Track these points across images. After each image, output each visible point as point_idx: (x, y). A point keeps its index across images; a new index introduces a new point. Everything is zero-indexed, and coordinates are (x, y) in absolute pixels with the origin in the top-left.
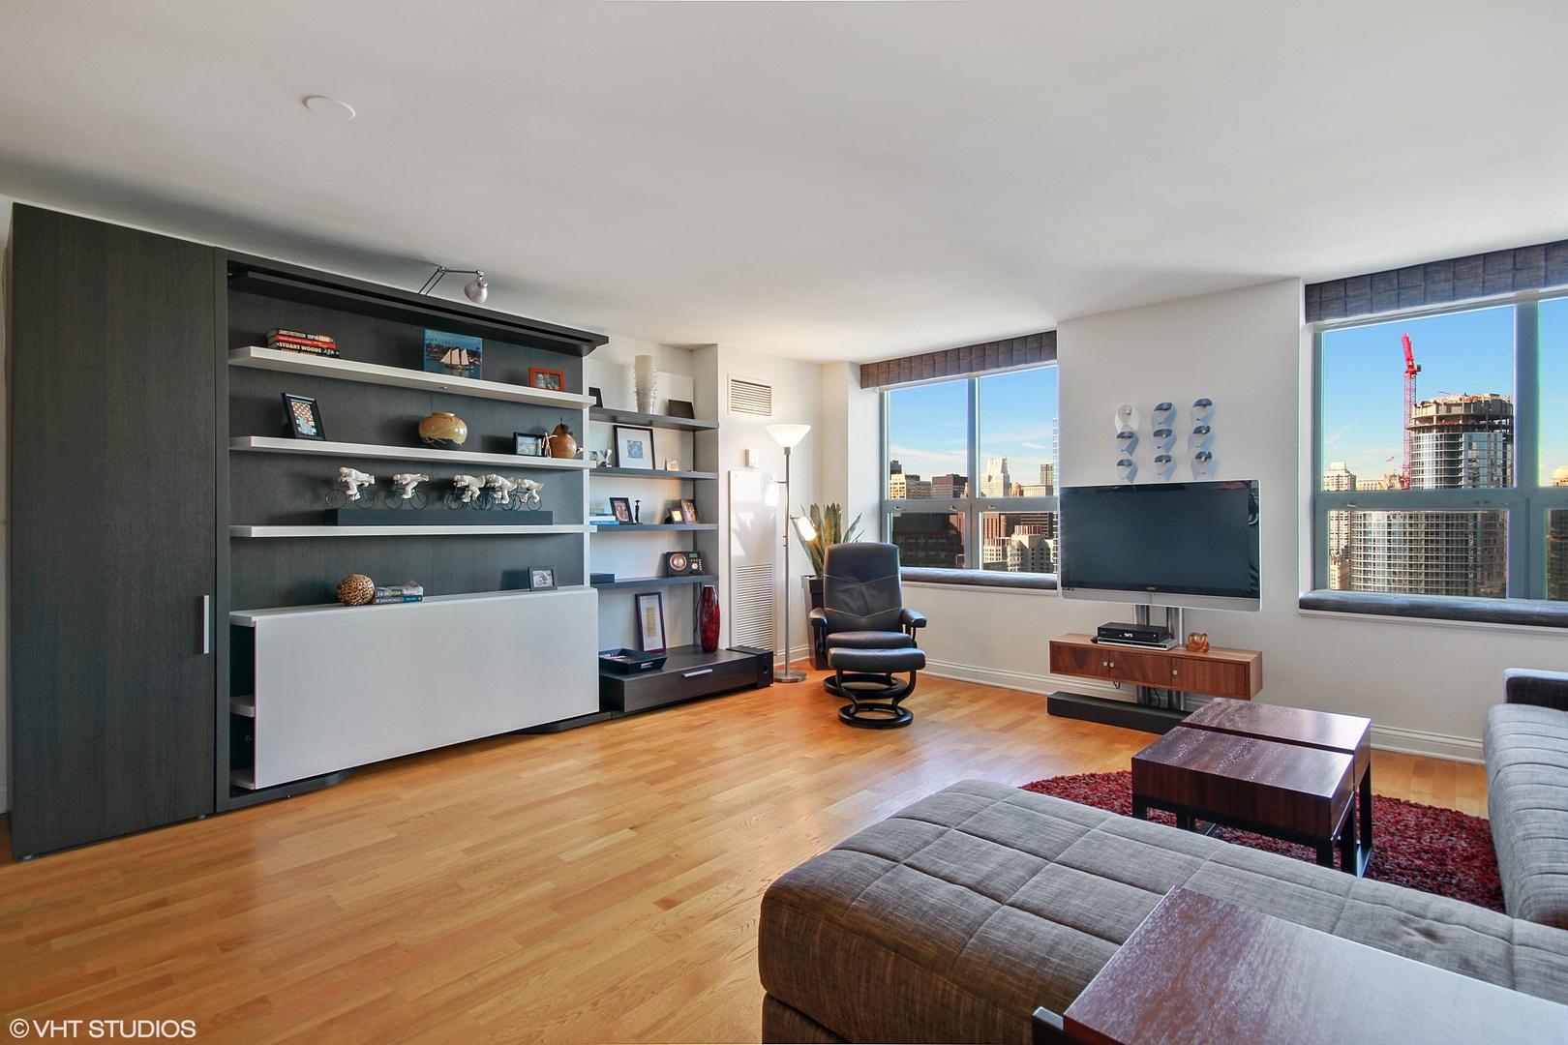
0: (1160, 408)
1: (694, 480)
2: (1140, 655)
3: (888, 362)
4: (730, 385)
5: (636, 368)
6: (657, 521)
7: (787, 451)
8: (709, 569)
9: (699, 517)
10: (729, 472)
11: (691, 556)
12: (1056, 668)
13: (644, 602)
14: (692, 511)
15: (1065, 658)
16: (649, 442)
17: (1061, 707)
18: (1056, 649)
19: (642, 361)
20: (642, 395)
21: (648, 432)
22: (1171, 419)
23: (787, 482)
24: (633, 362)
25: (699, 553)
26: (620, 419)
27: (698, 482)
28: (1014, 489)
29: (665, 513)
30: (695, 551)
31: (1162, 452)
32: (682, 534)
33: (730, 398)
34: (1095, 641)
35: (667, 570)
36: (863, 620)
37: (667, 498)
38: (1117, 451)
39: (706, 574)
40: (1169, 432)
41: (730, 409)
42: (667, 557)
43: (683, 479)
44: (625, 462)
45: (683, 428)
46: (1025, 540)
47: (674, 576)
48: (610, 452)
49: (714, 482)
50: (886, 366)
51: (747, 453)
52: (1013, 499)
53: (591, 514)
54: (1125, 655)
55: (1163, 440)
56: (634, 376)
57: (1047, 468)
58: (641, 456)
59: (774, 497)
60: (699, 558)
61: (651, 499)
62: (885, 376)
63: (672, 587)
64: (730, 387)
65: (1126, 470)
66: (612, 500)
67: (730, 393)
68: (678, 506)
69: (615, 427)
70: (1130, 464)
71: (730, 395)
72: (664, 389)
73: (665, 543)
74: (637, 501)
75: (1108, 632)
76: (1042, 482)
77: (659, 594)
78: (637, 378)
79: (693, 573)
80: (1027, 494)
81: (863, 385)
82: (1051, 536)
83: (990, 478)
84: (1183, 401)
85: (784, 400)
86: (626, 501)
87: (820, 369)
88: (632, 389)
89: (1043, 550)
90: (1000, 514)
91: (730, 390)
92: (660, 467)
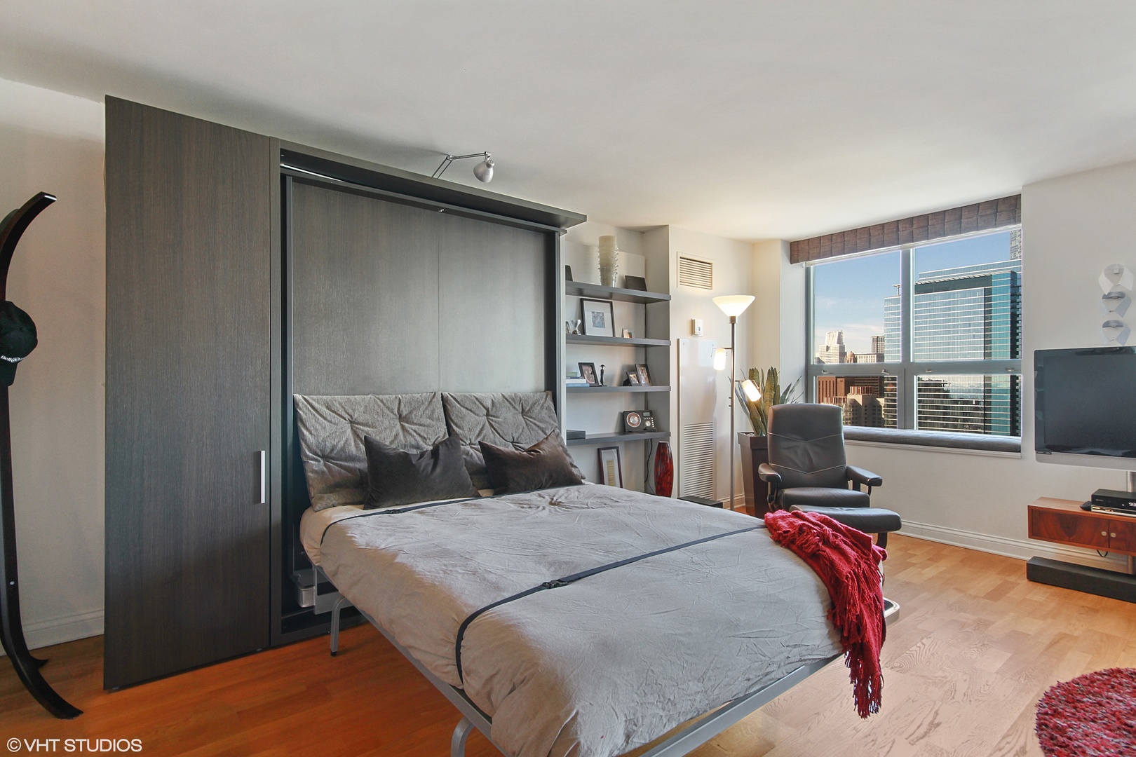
1: (646, 346)
3: (820, 238)
4: (679, 262)
5: (600, 247)
6: (615, 383)
7: (733, 320)
8: (661, 426)
9: (651, 381)
10: (678, 340)
11: (645, 414)
12: (1038, 533)
13: (605, 456)
14: (645, 374)
15: (1047, 523)
16: (610, 314)
17: (1039, 573)
18: (1036, 515)
19: (605, 241)
20: (606, 270)
21: (609, 304)
23: (733, 348)
24: (597, 242)
25: (651, 412)
26: (585, 292)
27: (649, 349)
28: (848, 356)
29: (622, 376)
30: (647, 409)
32: (635, 394)
33: (679, 273)
34: (1086, 508)
35: (624, 428)
36: (808, 476)
37: (627, 363)
39: (658, 431)
41: (679, 283)
42: (623, 416)
43: (637, 346)
44: (591, 331)
45: (637, 300)
46: (859, 399)
47: (630, 432)
48: (579, 321)
49: (666, 349)
50: (818, 241)
51: (693, 322)
52: (848, 365)
53: (568, 377)
54: (1129, 525)
56: (599, 254)
57: (877, 340)
58: (603, 325)
59: (721, 361)
60: (651, 416)
61: (612, 363)
62: (816, 251)
63: (627, 443)
64: (679, 264)
66: (581, 365)
67: (679, 269)
68: (633, 369)
69: (582, 301)
70: (1119, 325)
71: (679, 271)
72: (623, 266)
73: (621, 404)
74: (602, 366)
75: (1106, 500)
76: (873, 351)
77: (617, 448)
78: (600, 256)
79: (646, 429)
80: (860, 361)
81: (793, 259)
82: (882, 396)
83: (828, 348)
85: (723, 274)
86: (592, 365)
87: (750, 248)
88: (596, 265)
89: (874, 406)
90: (837, 378)
91: (679, 266)
92: (618, 335)
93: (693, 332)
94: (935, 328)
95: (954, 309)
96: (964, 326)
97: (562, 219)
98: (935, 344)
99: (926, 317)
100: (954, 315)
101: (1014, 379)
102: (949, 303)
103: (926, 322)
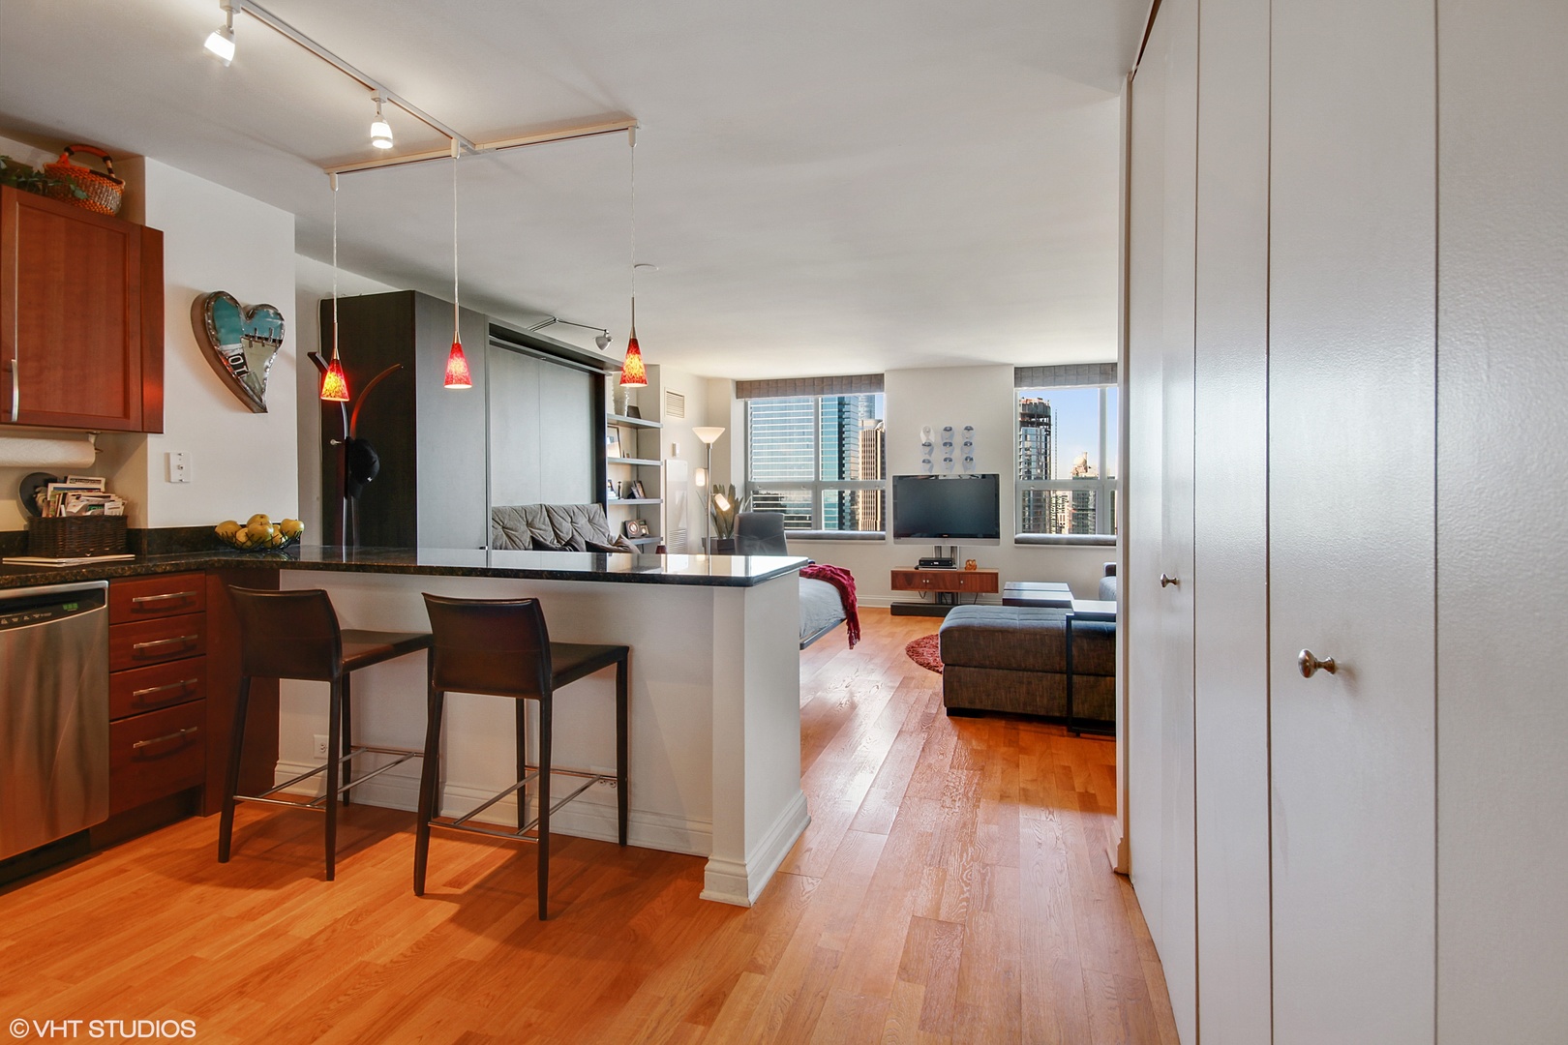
0: (945, 429)
1: (637, 465)
2: (943, 573)
3: (759, 381)
4: (666, 396)
7: (708, 446)
8: (653, 533)
9: (646, 495)
10: (666, 460)
11: (641, 523)
12: (894, 587)
14: (639, 489)
15: (901, 580)
16: (617, 438)
17: (898, 610)
18: (895, 575)
22: (952, 436)
23: (706, 469)
25: (646, 521)
27: (643, 468)
30: (642, 519)
31: (947, 456)
34: (917, 568)
35: (626, 535)
38: (921, 454)
39: (651, 538)
40: (951, 444)
41: (665, 412)
42: (625, 525)
49: (657, 469)
50: (758, 384)
51: (674, 446)
54: (935, 575)
55: (948, 448)
58: (615, 448)
59: (698, 478)
60: (646, 524)
62: (756, 391)
64: (666, 398)
65: (928, 466)
67: (666, 402)
68: (634, 485)
70: (929, 462)
71: (666, 404)
73: (621, 514)
75: (924, 563)
79: (642, 536)
81: (738, 395)
84: (958, 426)
85: (691, 405)
87: (707, 383)
91: (666, 400)
93: (674, 454)
94: (772, 434)
95: (789, 415)
96: (799, 434)
97: (607, 365)
98: (772, 453)
99: (765, 422)
100: (790, 422)
101: (841, 494)
102: (785, 408)
103: (764, 429)
